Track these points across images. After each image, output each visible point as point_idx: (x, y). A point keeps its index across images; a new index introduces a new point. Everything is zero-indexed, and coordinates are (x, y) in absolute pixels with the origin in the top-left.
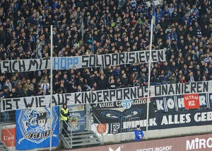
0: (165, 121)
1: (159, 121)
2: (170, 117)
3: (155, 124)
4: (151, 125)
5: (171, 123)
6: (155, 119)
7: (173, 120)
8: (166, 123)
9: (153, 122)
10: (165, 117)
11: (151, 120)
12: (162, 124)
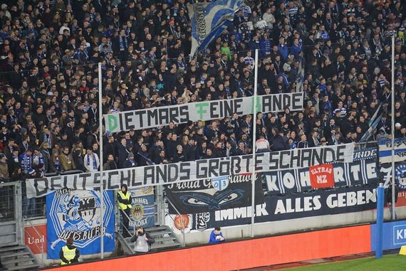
0: (280, 208)
1: (271, 208)
2: (289, 201)
3: (266, 213)
4: (259, 214)
5: (290, 210)
6: (264, 205)
7: (293, 206)
8: (283, 211)
9: (262, 210)
10: (280, 203)
11: (258, 207)
12: (276, 213)
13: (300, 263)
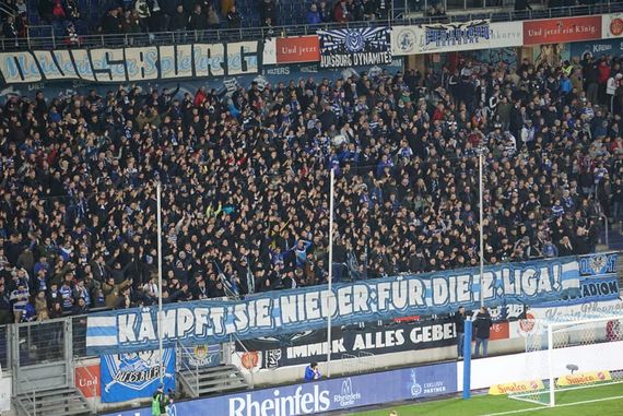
0: (359, 343)
1: (349, 344)
2: (369, 336)
3: (343, 349)
4: (335, 351)
5: (370, 346)
6: (342, 341)
7: (374, 342)
8: (362, 347)
9: (339, 346)
10: (359, 337)
11: (335, 342)
12: (354, 349)
13: (380, 406)
